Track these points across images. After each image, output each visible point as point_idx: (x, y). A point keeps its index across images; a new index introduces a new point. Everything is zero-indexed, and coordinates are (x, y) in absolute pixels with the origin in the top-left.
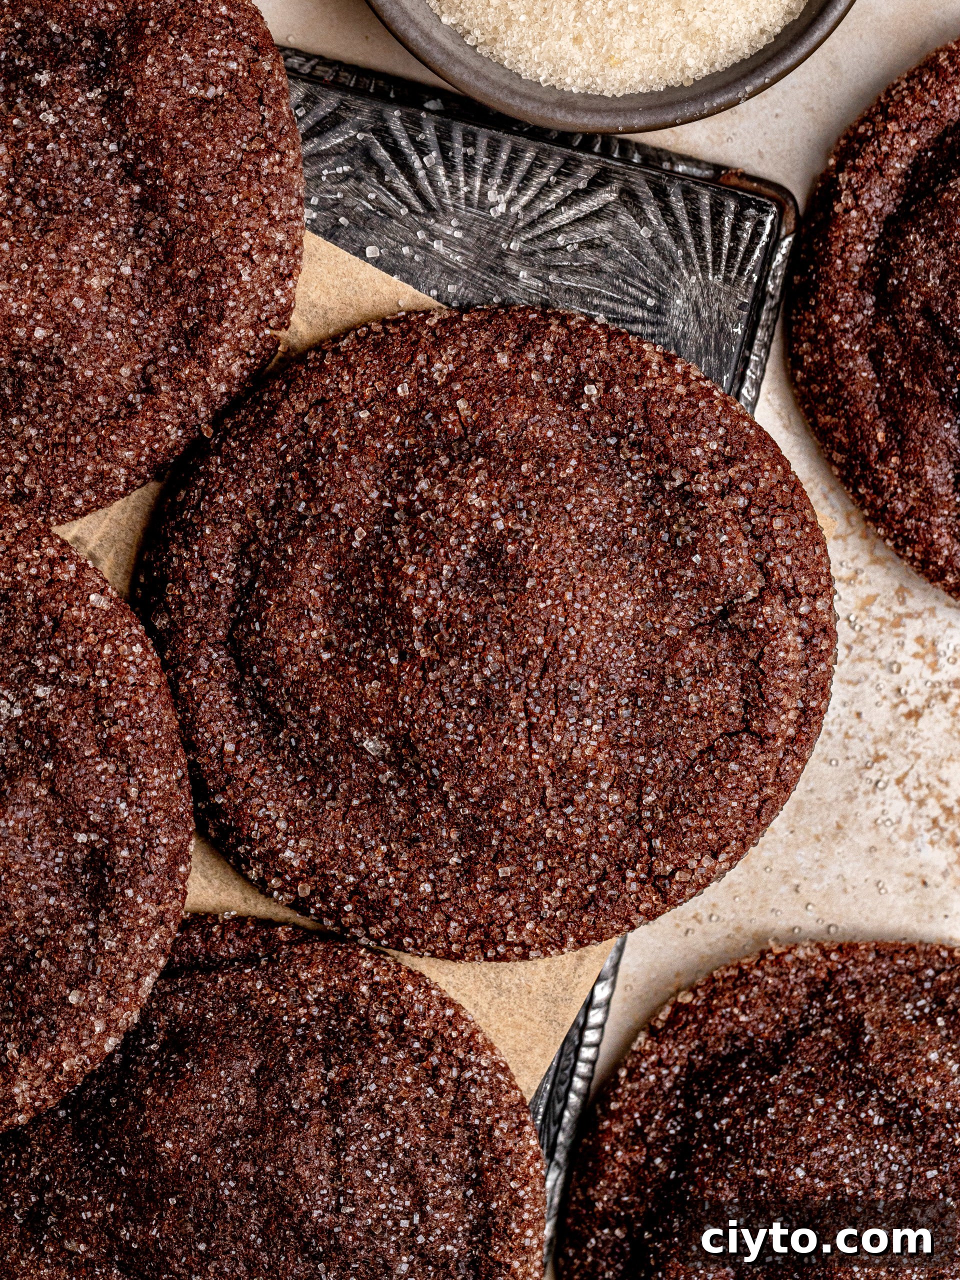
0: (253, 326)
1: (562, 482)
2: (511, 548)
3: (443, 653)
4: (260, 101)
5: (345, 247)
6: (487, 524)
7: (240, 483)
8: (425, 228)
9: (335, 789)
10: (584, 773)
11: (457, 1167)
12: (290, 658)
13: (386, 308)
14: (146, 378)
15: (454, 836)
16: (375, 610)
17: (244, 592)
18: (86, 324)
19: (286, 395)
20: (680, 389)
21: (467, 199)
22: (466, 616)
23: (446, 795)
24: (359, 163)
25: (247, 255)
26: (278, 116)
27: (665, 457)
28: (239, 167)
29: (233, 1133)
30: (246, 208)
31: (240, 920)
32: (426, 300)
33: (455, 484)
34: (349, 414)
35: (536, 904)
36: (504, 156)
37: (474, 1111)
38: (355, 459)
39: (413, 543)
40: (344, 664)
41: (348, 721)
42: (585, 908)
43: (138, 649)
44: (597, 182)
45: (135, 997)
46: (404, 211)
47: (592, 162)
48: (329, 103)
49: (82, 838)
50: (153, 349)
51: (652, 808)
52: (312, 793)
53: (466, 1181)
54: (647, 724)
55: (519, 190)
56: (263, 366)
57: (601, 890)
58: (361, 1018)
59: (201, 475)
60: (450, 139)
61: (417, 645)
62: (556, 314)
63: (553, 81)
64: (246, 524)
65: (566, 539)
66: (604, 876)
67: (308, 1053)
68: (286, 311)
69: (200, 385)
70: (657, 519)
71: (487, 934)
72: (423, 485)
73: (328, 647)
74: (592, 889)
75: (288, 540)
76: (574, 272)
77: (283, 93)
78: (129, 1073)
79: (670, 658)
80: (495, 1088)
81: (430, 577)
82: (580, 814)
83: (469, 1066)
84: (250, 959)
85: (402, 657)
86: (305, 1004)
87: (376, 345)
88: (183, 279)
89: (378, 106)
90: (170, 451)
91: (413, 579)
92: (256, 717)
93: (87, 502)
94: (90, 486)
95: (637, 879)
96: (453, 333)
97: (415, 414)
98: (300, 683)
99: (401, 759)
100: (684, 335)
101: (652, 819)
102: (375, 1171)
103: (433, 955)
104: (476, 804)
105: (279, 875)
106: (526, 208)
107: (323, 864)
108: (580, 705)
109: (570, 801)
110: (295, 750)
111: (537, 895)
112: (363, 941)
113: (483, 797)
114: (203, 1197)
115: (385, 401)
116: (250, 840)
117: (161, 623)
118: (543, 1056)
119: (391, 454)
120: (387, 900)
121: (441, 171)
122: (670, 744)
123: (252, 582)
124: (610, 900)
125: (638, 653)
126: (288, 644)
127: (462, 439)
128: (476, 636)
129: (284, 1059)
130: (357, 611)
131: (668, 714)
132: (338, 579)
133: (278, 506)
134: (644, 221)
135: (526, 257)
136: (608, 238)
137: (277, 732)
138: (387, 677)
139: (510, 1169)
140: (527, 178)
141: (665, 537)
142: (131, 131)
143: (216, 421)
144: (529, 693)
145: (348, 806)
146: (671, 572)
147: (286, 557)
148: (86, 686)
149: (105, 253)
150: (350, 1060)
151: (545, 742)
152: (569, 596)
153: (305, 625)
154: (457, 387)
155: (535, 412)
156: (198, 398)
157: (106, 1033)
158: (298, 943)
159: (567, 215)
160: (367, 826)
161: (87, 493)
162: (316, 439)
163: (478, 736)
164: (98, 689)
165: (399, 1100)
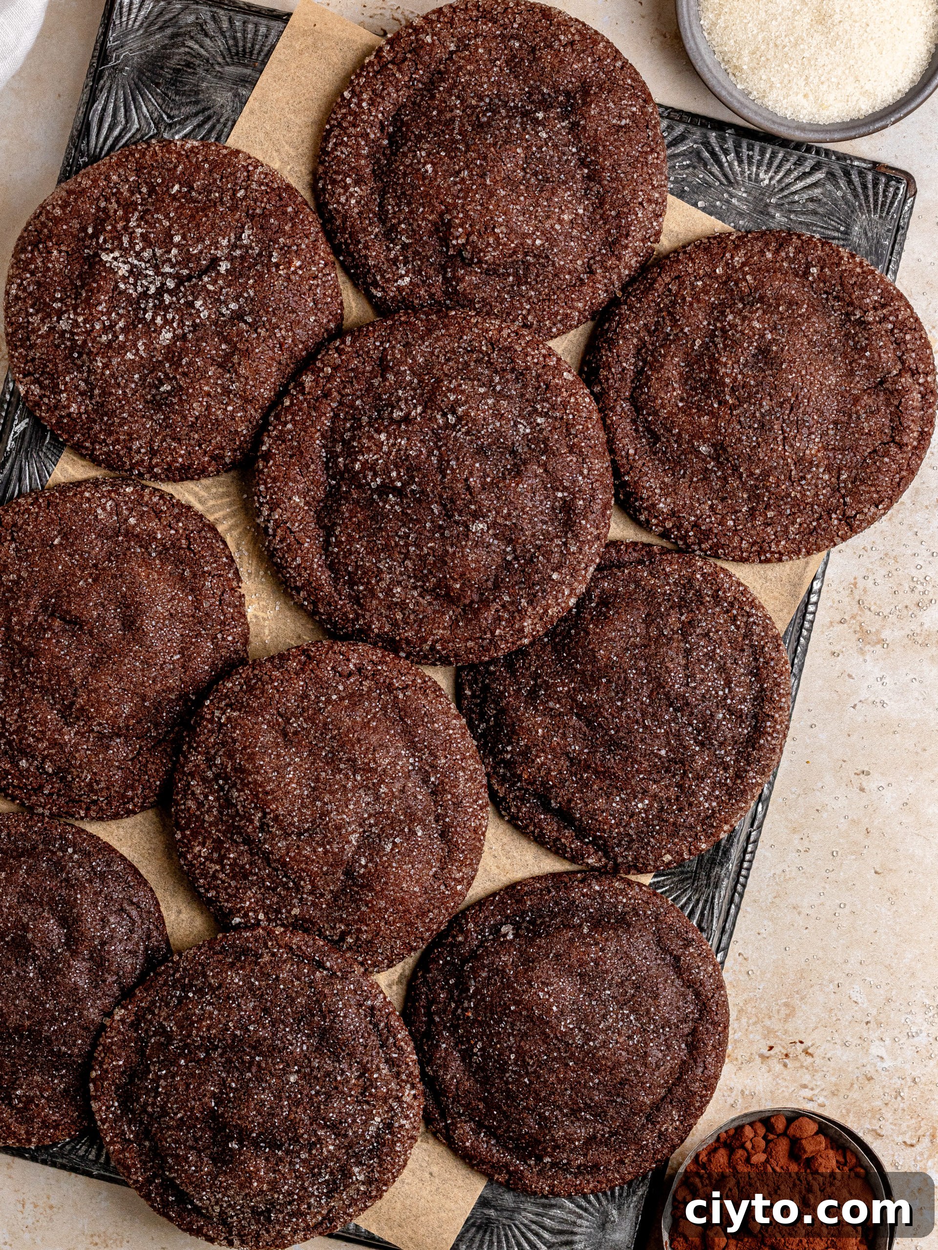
0: (642, 241)
1: (800, 316)
2: (774, 348)
3: (740, 401)
4: (647, 127)
5: (687, 202)
6: (762, 336)
7: (636, 320)
8: (728, 192)
9: (685, 473)
10: (811, 463)
11: (746, 666)
12: (663, 406)
13: (708, 233)
14: (590, 266)
15: (745, 496)
16: (706, 381)
17: (639, 373)
18: (561, 238)
19: (659, 274)
20: (858, 270)
21: (749, 178)
22: (752, 382)
23: (741, 474)
24: (695, 160)
25: (641, 204)
26: (655, 134)
27: (851, 304)
28: (637, 160)
29: (636, 646)
30: (640, 180)
31: (635, 544)
32: (728, 228)
33: (746, 317)
34: (692, 284)
35: (786, 531)
36: (768, 156)
37: (755, 638)
38: (695, 305)
39: (725, 346)
40: (690, 408)
41: (692, 437)
42: (811, 534)
43: (587, 400)
44: (815, 168)
45: (584, 577)
46: (717, 184)
47: (812, 158)
48: (680, 129)
49: (560, 495)
50: (593, 251)
51: (845, 481)
52: (673, 475)
53: (751, 673)
54: (843, 438)
55: (775, 173)
56: (647, 261)
57: (819, 525)
58: (697, 591)
59: (616, 315)
60: (740, 147)
61: (728, 397)
62: (795, 234)
63: (793, 117)
64: (640, 339)
65: (802, 344)
66: (821, 517)
67: (671, 607)
68: (658, 233)
69: (616, 270)
70: (847, 335)
71: (761, 548)
72: (730, 317)
73: (682, 400)
74: (814, 524)
75: (661, 346)
76: (803, 213)
77: (658, 123)
78: (581, 618)
79: (854, 405)
80: (765, 628)
81: (734, 363)
82: (809, 484)
83: (752, 615)
84: (641, 562)
85: (720, 403)
86: (668, 584)
87: (705, 249)
88: (609, 216)
89: (704, 130)
90: (600, 304)
91: (725, 364)
92: (644, 437)
93: (558, 330)
94: (560, 322)
95: (837, 519)
96: (744, 243)
97: (725, 283)
98: (668, 418)
99: (719, 456)
100: (859, 245)
101: (845, 487)
102: (707, 665)
103: (734, 560)
104: (757, 479)
105: (656, 517)
106: (779, 181)
107: (679, 511)
108: (809, 428)
109: (804, 478)
110: (665, 453)
111: (786, 527)
112: (698, 553)
113: (760, 475)
114: (619, 678)
115: (710, 276)
116: (642, 499)
117: (597, 389)
118: (789, 613)
119: (713, 303)
120: (711, 529)
121: (736, 163)
122: (854, 449)
123: (643, 368)
124: (824, 530)
125: (838, 402)
126: (662, 398)
127: (749, 295)
128: (757, 392)
129: (659, 610)
130: (696, 382)
131: (853, 433)
132: (686, 366)
133: (656, 330)
134: (839, 188)
135: (778, 206)
136: (821, 197)
137: (655, 444)
138: (712, 414)
139: (773, 668)
140: (780, 166)
141: (851, 343)
142: (584, 141)
143: (623, 289)
144: (784, 421)
145: (691, 481)
146: (854, 361)
147: (660, 355)
148: (562, 418)
149: (570, 202)
150: (692, 611)
151: (792, 446)
152: (803, 372)
153: (670, 389)
154: (747, 269)
155: (785, 281)
156: (615, 277)
157: (570, 595)
158: (664, 554)
159: (800, 185)
160: (701, 491)
161: (559, 325)
162: (675, 296)
163: (758, 443)
164: (568, 419)
165: (717, 631)
